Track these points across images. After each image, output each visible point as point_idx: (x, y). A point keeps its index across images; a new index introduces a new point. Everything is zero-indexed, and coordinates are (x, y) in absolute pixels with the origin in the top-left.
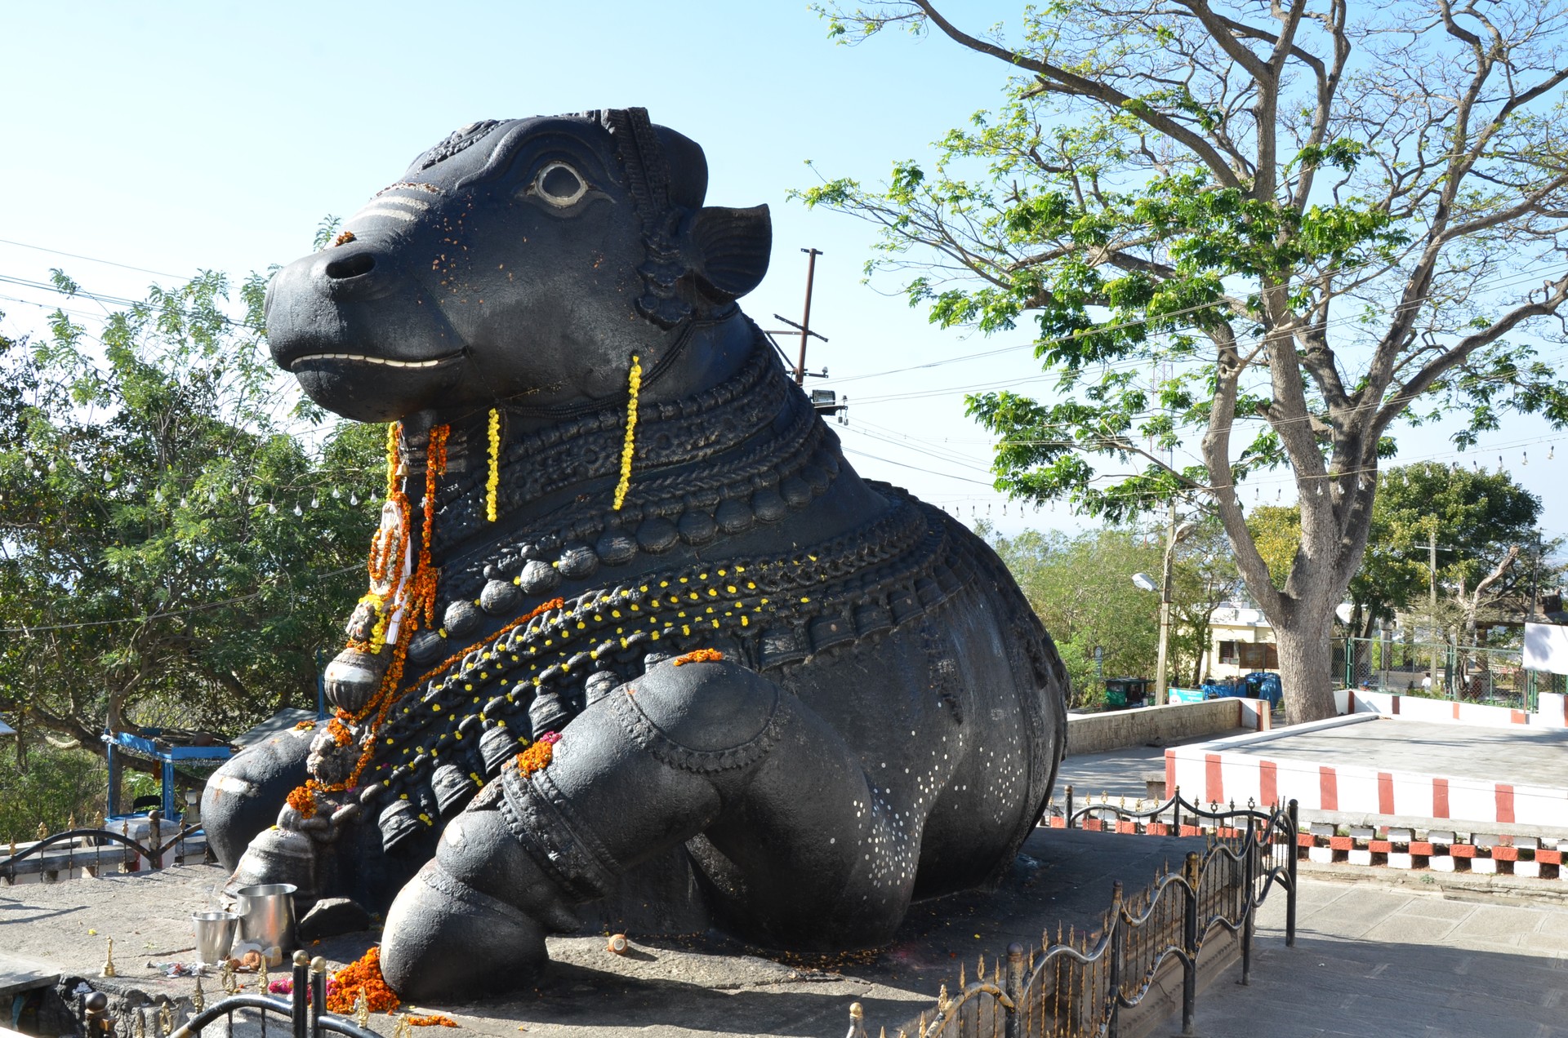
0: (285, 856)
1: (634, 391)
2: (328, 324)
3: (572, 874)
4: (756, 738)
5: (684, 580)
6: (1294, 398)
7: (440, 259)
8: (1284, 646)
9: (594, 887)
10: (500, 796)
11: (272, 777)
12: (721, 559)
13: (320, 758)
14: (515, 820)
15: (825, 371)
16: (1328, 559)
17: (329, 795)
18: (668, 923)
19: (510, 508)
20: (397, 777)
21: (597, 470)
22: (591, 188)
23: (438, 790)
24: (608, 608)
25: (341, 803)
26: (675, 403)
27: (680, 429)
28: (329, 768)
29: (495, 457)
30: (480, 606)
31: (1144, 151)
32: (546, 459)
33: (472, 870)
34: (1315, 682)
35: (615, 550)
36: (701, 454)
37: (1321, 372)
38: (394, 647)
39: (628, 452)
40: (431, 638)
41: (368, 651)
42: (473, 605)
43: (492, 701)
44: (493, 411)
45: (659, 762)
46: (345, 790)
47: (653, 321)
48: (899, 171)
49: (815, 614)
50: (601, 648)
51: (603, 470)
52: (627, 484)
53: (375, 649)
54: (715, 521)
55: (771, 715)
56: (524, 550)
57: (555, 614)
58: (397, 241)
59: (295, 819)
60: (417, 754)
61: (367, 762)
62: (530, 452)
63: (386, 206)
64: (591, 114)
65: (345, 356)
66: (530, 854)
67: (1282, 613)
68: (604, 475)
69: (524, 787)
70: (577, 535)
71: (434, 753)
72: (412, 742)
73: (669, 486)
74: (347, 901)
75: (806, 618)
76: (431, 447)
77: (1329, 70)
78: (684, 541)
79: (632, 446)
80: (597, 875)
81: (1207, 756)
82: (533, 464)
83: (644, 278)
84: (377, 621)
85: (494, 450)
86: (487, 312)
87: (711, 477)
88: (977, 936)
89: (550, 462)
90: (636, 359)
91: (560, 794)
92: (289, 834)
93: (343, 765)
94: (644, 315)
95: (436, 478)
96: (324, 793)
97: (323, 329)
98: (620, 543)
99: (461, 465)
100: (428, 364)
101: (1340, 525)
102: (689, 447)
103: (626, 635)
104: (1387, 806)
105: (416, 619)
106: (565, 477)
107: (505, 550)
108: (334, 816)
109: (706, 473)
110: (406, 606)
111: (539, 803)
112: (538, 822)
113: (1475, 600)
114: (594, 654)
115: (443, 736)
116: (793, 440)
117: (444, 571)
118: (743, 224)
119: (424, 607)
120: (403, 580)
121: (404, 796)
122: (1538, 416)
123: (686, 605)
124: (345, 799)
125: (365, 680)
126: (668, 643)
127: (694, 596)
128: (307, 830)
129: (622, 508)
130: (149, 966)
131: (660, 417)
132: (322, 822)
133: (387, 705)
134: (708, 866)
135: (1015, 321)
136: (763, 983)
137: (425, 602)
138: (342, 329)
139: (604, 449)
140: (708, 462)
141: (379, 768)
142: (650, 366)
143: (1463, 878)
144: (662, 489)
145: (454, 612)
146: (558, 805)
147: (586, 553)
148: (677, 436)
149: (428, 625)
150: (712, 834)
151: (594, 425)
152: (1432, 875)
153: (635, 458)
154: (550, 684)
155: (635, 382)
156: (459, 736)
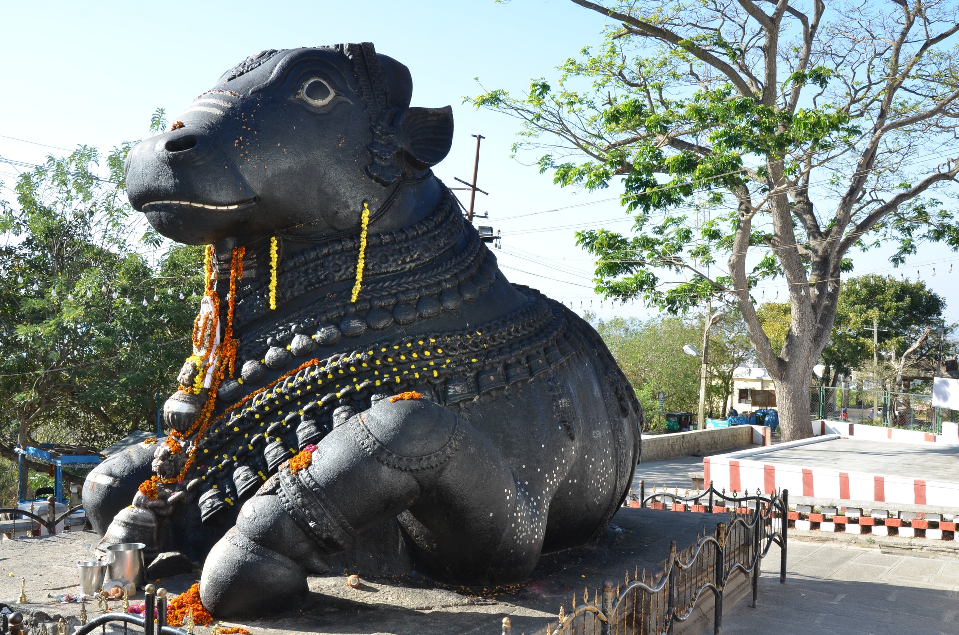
0: (138, 525)
1: (364, 226)
2: (167, 181)
3: (324, 536)
4: (443, 449)
5: (396, 348)
6: (787, 233)
7: (239, 139)
8: (780, 392)
9: (338, 544)
10: (278, 486)
11: (129, 474)
12: (420, 334)
13: (160, 462)
14: (288, 501)
15: (486, 214)
16: (808, 336)
17: (167, 485)
18: (385, 568)
19: (284, 301)
20: (210, 474)
21: (340, 276)
22: (337, 95)
23: (237, 482)
24: (347, 366)
25: (174, 491)
26: (391, 234)
27: (394, 250)
28: (167, 468)
29: (275, 268)
30: (264, 364)
31: (692, 73)
32: (307, 270)
33: (259, 534)
34: (800, 415)
35: (352, 328)
36: (407, 266)
37: (804, 216)
38: (209, 390)
39: (361, 265)
40: (233, 384)
41: (192, 393)
42: (260, 363)
43: (272, 425)
44: (274, 238)
45: (380, 464)
46: (177, 483)
47: (377, 180)
48: (534, 85)
49: (480, 369)
50: (343, 391)
51: (344, 277)
52: (359, 286)
53: (197, 391)
54: (416, 309)
55: (452, 434)
56: (293, 328)
57: (313, 369)
58: (211, 127)
59: (145, 501)
60: (223, 459)
61: (191, 464)
62: (297, 264)
63: (204, 105)
64: (337, 46)
65: (177, 202)
66: (297, 523)
67: (779, 370)
68: (345, 279)
69: (293, 480)
70: (327, 319)
71: (235, 458)
72: (220, 451)
73: (387, 287)
74: (178, 554)
75: (475, 372)
76: (233, 261)
77: (811, 21)
78: (396, 322)
79: (363, 261)
80: (340, 536)
81: (731, 462)
82: (299, 273)
83: (371, 153)
84: (198, 373)
85: (274, 263)
86: (269, 174)
87: (414, 281)
88: (583, 576)
89: (310, 271)
90: (366, 205)
91: (316, 485)
92: (141, 511)
93: (175, 466)
94: (371, 177)
95: (236, 282)
96: (163, 484)
97: (163, 184)
98: (355, 324)
99: (253, 273)
100: (231, 207)
101: (816, 314)
102: (400, 262)
103: (359, 383)
104: (845, 494)
105: (223, 372)
106: (319, 281)
107: (281, 328)
108: (170, 499)
109: (411, 279)
110: (216, 363)
111: (303, 490)
112: (303, 502)
113: (902, 363)
114: (338, 395)
115: (240, 448)
116: (467, 258)
117: (241, 342)
118: (435, 118)
119: (228, 364)
120: (215, 347)
121: (215, 486)
122: (942, 243)
123: (398, 363)
124: (177, 488)
125: (190, 411)
126: (386, 388)
127: (403, 358)
128: (152, 508)
129: (357, 301)
130: (49, 596)
131: (381, 242)
132: (162, 503)
133: (204, 427)
134: (411, 531)
135: (609, 182)
136: (446, 606)
137: (229, 361)
138: (176, 184)
139: (345, 263)
140: (412, 272)
141: (199, 468)
142: (375, 210)
143: (893, 540)
144: (382, 289)
145: (248, 368)
146: (315, 492)
147: (333, 330)
148: (392, 255)
149: (231, 376)
150: (414, 510)
151: (338, 247)
152: (873, 538)
153: (365, 269)
154: (310, 414)
155: (365, 220)
156: (251, 448)
